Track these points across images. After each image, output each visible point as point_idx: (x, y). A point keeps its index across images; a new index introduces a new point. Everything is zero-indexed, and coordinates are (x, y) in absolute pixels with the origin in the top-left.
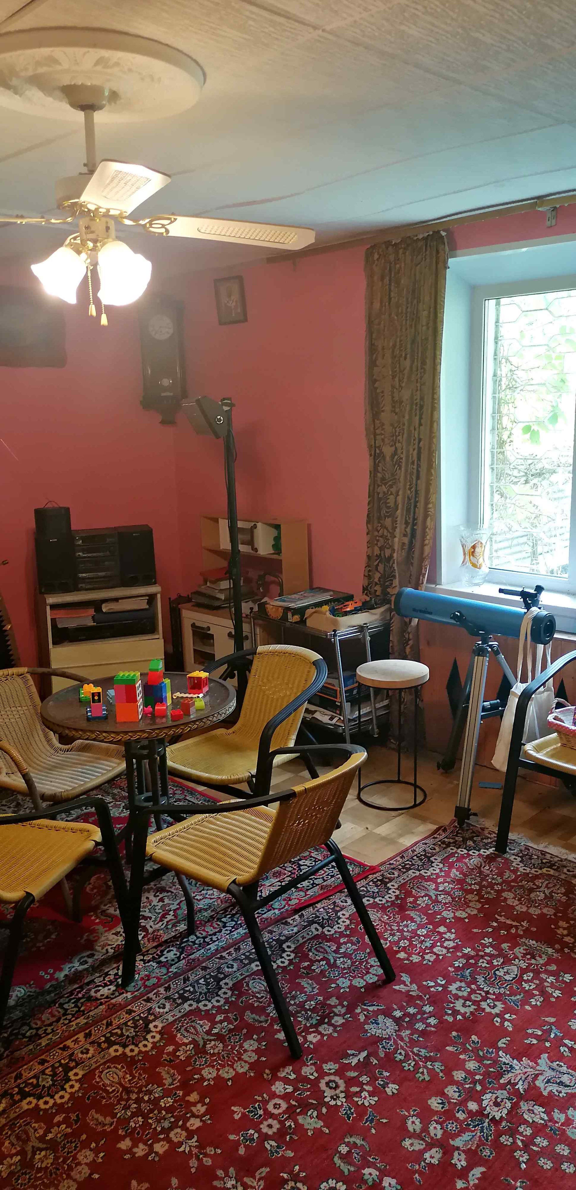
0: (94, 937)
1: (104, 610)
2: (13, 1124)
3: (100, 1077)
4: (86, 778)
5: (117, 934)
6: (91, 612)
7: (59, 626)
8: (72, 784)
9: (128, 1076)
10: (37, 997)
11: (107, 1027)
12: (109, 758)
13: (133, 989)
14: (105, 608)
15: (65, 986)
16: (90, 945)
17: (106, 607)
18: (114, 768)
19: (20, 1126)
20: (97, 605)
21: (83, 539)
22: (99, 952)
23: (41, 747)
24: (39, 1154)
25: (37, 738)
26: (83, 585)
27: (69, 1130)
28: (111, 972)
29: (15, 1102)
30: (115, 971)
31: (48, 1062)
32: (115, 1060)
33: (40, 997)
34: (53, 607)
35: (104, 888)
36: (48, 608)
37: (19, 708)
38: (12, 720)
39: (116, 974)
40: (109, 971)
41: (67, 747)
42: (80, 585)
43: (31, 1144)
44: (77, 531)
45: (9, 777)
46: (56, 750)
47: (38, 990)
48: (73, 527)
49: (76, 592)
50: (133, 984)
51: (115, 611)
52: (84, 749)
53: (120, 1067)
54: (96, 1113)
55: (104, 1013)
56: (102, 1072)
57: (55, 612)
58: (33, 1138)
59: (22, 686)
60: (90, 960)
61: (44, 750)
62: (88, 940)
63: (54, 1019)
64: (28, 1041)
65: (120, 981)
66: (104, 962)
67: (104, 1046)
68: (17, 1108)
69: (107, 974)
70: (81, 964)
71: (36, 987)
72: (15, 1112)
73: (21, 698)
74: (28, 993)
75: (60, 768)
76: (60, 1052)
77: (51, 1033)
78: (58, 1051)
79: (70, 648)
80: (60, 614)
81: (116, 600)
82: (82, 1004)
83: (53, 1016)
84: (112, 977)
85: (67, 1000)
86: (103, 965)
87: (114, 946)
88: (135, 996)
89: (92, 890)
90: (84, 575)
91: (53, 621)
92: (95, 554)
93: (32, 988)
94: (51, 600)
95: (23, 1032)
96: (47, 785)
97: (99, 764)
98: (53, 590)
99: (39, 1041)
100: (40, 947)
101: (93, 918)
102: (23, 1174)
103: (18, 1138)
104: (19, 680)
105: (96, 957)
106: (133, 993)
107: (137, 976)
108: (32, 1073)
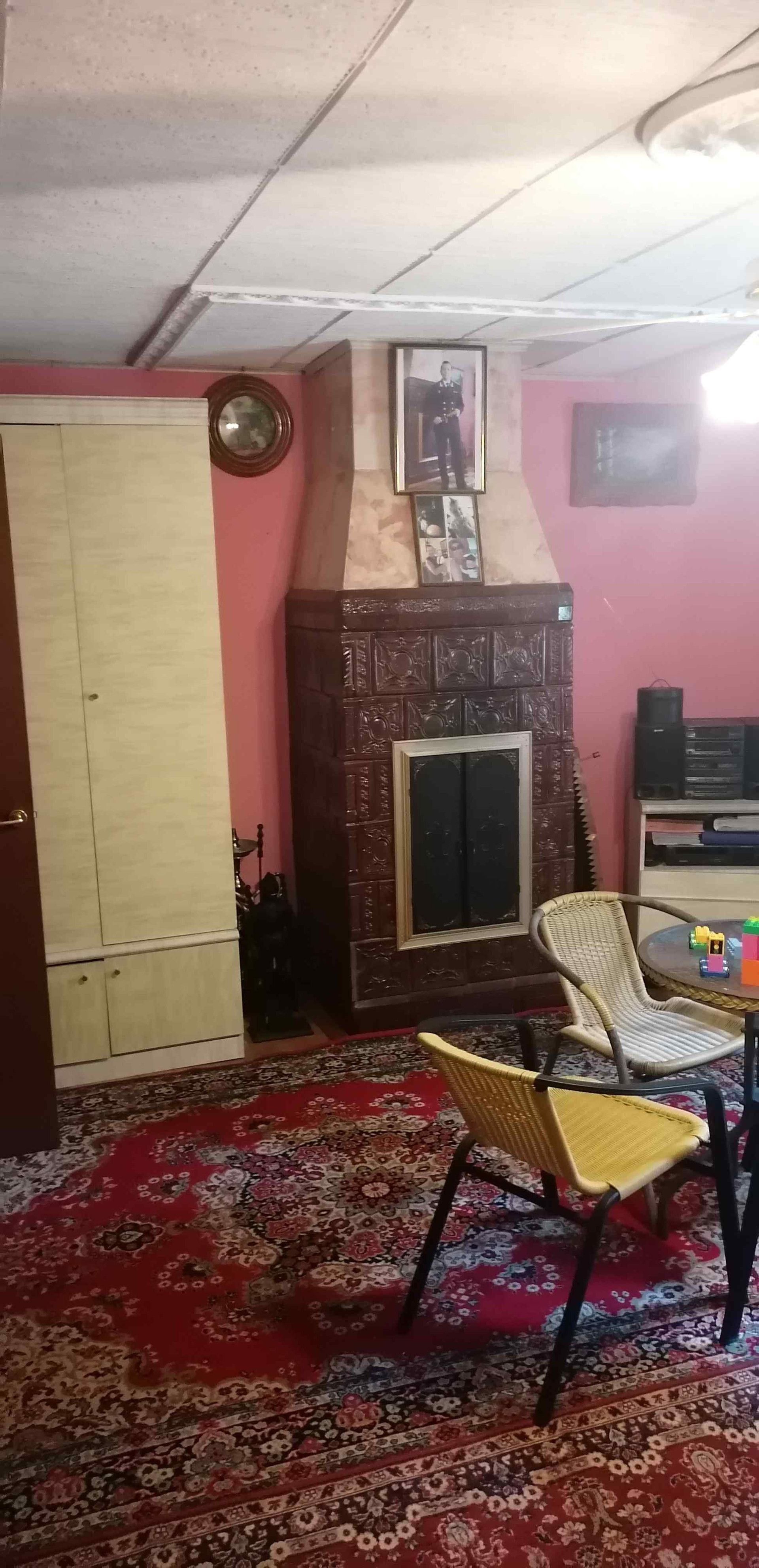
0: (685, 1264)
1: (716, 828)
2: (576, 1480)
3: (689, 1457)
4: (687, 1050)
5: (714, 1268)
6: (699, 828)
7: (655, 843)
8: (668, 1055)
9: (727, 1469)
10: (607, 1324)
11: (699, 1393)
12: (716, 1029)
13: (736, 1351)
14: (718, 825)
15: (644, 1319)
16: (677, 1274)
17: (720, 823)
18: (724, 1044)
19: (585, 1487)
20: (707, 820)
21: (698, 730)
22: (689, 1286)
23: (628, 999)
24: (609, 1532)
25: (623, 985)
26: (692, 792)
27: (647, 1515)
28: (705, 1319)
29: (579, 1453)
30: (712, 1319)
31: (621, 1413)
32: (709, 1441)
33: (612, 1325)
34: (650, 817)
35: (698, 1201)
36: (643, 819)
37: (604, 944)
38: (596, 958)
39: (713, 1324)
40: (703, 1317)
41: (660, 1003)
42: (687, 792)
43: (598, 1515)
44: (689, 720)
45: (587, 1029)
46: (646, 1005)
47: (609, 1314)
48: (685, 715)
49: (681, 801)
50: (735, 1344)
51: (732, 830)
52: (681, 1010)
53: (716, 1452)
54: (685, 1504)
55: (695, 1371)
56: (691, 1451)
57: (653, 823)
58: (600, 1508)
59: (610, 915)
60: (678, 1295)
61: (631, 1003)
62: (675, 1267)
63: (630, 1360)
64: (596, 1378)
65: (718, 1334)
66: (698, 1303)
67: (695, 1416)
68: (582, 1460)
69: (700, 1320)
70: (666, 1296)
71: (607, 1310)
72: (579, 1465)
73: (608, 932)
74: (598, 1315)
75: (652, 1031)
76: (637, 1405)
77: (624, 1376)
78: (634, 1403)
79: (667, 873)
80: (658, 827)
81: (735, 815)
82: (667, 1349)
83: (628, 1355)
84: (707, 1327)
85: (647, 1339)
86: (695, 1307)
87: (710, 1284)
88: (738, 1362)
89: (681, 1200)
90: (694, 779)
91: (649, 835)
92: (710, 753)
93: (601, 1309)
94: (650, 807)
95: (591, 1364)
96: (634, 1049)
97: (705, 1035)
98: (650, 794)
99: (611, 1383)
100: (613, 1258)
101: (682, 1238)
102: (588, 1550)
103: (583, 1500)
104: (606, 906)
105: (684, 1292)
106: (736, 1356)
107: (741, 1335)
108: (600, 1422)
